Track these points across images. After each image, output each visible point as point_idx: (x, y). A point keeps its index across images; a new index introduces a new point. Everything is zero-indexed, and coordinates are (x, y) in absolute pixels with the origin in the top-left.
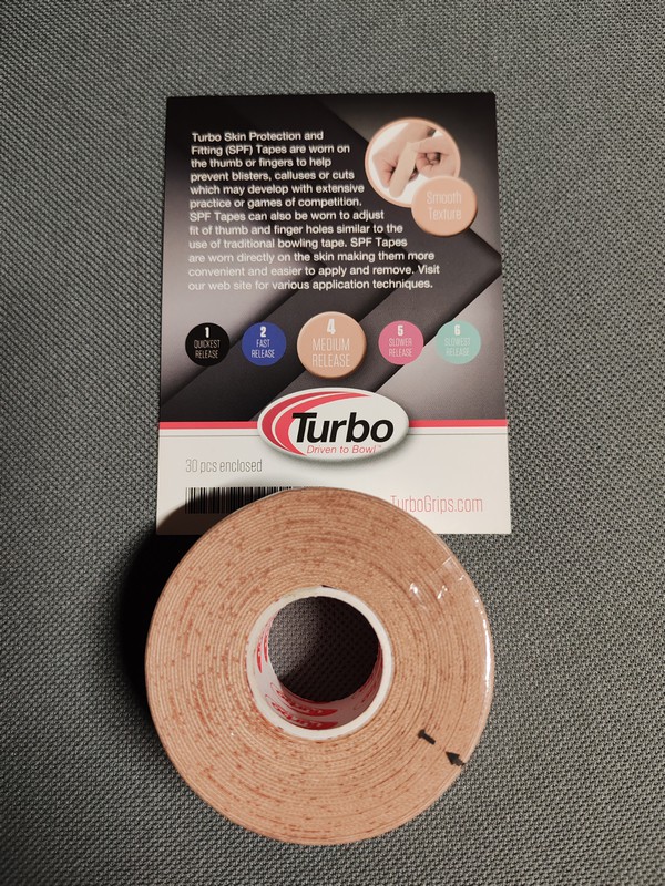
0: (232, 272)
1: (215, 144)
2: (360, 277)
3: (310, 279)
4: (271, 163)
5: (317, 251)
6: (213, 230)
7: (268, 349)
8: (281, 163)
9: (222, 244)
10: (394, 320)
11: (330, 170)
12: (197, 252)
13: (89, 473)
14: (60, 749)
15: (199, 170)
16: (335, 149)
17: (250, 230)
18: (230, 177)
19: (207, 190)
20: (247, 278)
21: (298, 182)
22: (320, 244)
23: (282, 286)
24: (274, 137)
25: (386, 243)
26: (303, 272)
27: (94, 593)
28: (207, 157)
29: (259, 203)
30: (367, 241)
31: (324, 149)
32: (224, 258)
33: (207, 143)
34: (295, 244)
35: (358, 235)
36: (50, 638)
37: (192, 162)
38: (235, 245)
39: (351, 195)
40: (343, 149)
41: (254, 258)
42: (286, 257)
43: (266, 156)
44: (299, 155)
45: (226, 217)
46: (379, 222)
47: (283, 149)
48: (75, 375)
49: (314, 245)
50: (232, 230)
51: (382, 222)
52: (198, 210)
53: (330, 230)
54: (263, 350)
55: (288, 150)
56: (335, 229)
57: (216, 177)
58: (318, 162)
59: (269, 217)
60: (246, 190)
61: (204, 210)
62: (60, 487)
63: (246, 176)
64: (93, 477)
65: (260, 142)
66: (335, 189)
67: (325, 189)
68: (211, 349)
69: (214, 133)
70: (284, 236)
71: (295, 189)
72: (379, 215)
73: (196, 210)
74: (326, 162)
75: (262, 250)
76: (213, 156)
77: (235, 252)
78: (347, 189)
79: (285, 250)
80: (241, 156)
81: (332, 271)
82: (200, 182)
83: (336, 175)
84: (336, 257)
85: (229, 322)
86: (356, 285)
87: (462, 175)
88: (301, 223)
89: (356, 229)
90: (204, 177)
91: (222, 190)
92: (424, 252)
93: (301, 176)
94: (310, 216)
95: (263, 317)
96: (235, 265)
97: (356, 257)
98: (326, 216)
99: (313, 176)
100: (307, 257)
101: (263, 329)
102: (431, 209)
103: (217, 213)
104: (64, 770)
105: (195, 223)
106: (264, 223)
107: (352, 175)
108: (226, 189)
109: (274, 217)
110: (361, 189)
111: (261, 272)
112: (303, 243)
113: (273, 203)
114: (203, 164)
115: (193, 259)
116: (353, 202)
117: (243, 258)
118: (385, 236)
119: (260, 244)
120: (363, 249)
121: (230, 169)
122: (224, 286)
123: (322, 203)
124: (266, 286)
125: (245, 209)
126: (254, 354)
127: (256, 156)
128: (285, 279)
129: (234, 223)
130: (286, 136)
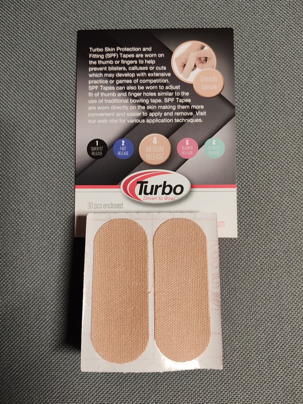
0: (108, 115)
1: (100, 53)
2: (169, 117)
3: (145, 118)
4: (127, 62)
5: (149, 105)
6: (100, 95)
7: (125, 151)
8: (131, 62)
9: (104, 101)
10: (184, 138)
11: (155, 65)
12: (92, 105)
13: (54, 184)
14: (44, 308)
15: (93, 66)
16: (157, 56)
17: (117, 94)
18: (107, 69)
19: (97, 75)
20: (115, 118)
21: (140, 72)
22: (150, 101)
23: (132, 121)
24: (128, 49)
25: (181, 101)
26: (142, 114)
27: (58, 238)
28: (97, 60)
29: (121, 82)
30: (172, 100)
31: (152, 55)
32: (105, 108)
33: (96, 53)
34: (138, 101)
35: (168, 97)
36: (38, 259)
37: (90, 62)
38: (110, 101)
39: (165, 78)
40: (161, 55)
41: (119, 108)
42: (134, 107)
43: (125, 59)
44: (140, 58)
45: (106, 88)
46: (178, 91)
47: (133, 56)
48: (47, 139)
49: (147, 101)
50: (108, 95)
51: (179, 91)
52: (92, 85)
53: (155, 94)
54: (123, 152)
55: (135, 56)
56: (157, 94)
57: (101, 69)
58: (149, 62)
59: (126, 89)
60: (115, 75)
61: (95, 85)
62: (41, 191)
63: (115, 69)
64: (56, 186)
65: (122, 52)
66: (157, 75)
67: (152, 75)
68: (99, 151)
69: (100, 48)
70: (133, 97)
71: (138, 75)
72: (178, 87)
73: (91, 85)
74: (153, 62)
75: (123, 104)
76: (100, 59)
77: (110, 105)
78: (163, 75)
79: (133, 104)
80: (113, 59)
81: (156, 114)
82: (94, 72)
83: (158, 68)
84: (157, 107)
85: (107, 139)
86: (167, 121)
87: (217, 68)
88: (141, 91)
89: (167, 94)
90: (95, 69)
91: (104, 75)
92: (199, 105)
93: (141, 68)
94: (145, 88)
95: (123, 136)
96: (110, 111)
97: (167, 107)
98: (153, 88)
99: (146, 68)
100: (144, 108)
101: (123, 142)
102: (202, 84)
103: (101, 86)
104: (46, 317)
105: (91, 91)
106: (124, 91)
107: (165, 68)
108: (106, 75)
109: (128, 88)
110: (169, 75)
111: (122, 114)
112: (142, 101)
113: (128, 81)
114: (95, 63)
115: (90, 108)
116: (165, 81)
117: (114, 108)
118: (180, 97)
119: (121, 101)
120: (170, 103)
121: (107, 65)
122: (105, 121)
123: (151, 81)
124: (124, 121)
125: (115, 84)
126: (119, 153)
127: (120, 59)
128: (133, 118)
129: (109, 91)
130: (134, 49)
